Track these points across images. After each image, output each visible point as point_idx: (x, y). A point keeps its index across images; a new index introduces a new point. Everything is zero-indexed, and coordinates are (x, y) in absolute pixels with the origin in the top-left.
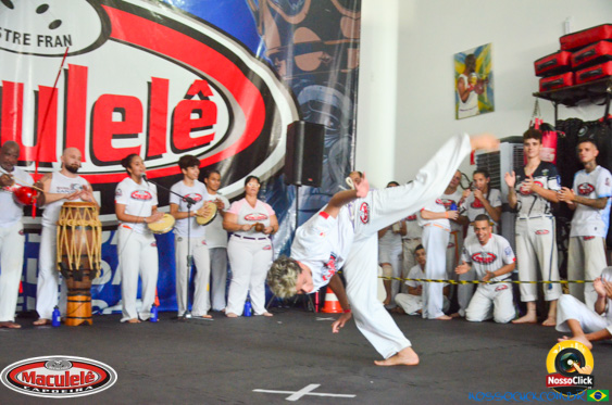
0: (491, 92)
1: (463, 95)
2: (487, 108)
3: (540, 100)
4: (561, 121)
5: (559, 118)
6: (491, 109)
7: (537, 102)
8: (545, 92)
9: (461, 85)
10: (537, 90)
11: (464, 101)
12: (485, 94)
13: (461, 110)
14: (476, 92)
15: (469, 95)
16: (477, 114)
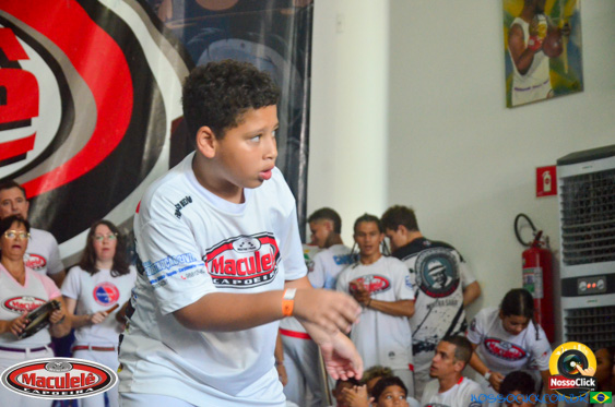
0: (576, 53)
2: (568, 85)
6: (577, 87)
9: (516, 39)
11: (523, 72)
12: (564, 57)
13: (517, 89)
14: (546, 53)
15: (532, 59)
16: (548, 98)
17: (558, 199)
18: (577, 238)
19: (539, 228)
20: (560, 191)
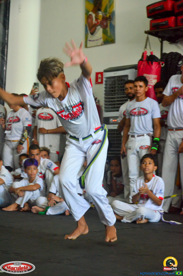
0: (113, 28)
1: (91, 28)
2: (109, 40)
3: (150, 36)
4: (165, 54)
5: (164, 52)
6: (112, 41)
7: (148, 37)
8: (154, 31)
9: (90, 20)
10: (148, 28)
11: (92, 34)
12: (108, 29)
13: (89, 40)
14: (101, 27)
15: (96, 29)
16: (102, 45)
17: (103, 86)
18: (109, 102)
19: (96, 97)
20: (104, 83)
